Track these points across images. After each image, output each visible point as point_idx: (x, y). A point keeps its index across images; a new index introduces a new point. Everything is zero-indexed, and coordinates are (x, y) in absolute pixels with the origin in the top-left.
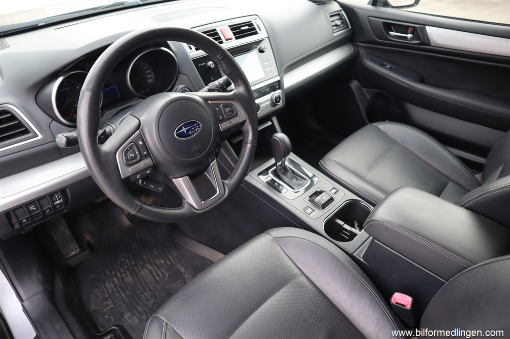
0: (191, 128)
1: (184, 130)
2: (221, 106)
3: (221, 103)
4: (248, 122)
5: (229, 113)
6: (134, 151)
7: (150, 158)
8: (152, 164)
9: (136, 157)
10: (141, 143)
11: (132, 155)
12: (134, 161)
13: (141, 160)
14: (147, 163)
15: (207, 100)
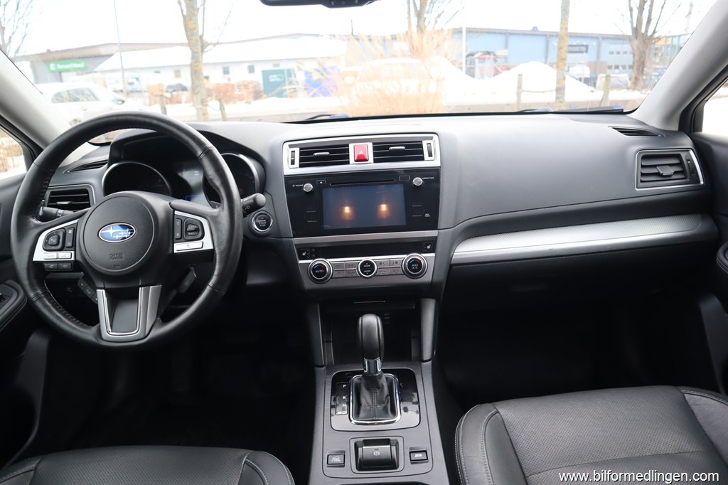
5: (192, 234)
6: (59, 238)
7: (73, 252)
8: (73, 259)
9: (58, 244)
10: (70, 232)
11: (53, 240)
12: (53, 248)
13: (61, 250)
14: (66, 255)
15: (174, 209)
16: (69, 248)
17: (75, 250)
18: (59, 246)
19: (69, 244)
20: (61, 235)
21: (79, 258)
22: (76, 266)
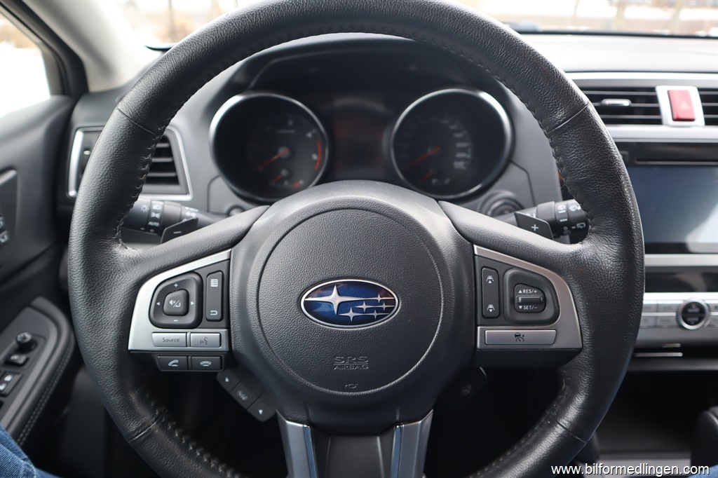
0: (360, 302)
1: (334, 298)
2: (509, 273)
3: (512, 267)
4: (583, 358)
5: (526, 308)
6: (187, 298)
7: (223, 331)
8: (224, 347)
9: (186, 312)
10: (214, 283)
11: (174, 302)
12: (176, 321)
13: (196, 325)
14: (209, 337)
15: (472, 242)
16: (213, 323)
17: (228, 327)
18: (190, 318)
19: (215, 313)
20: (193, 291)
21: (239, 344)
22: (231, 359)
